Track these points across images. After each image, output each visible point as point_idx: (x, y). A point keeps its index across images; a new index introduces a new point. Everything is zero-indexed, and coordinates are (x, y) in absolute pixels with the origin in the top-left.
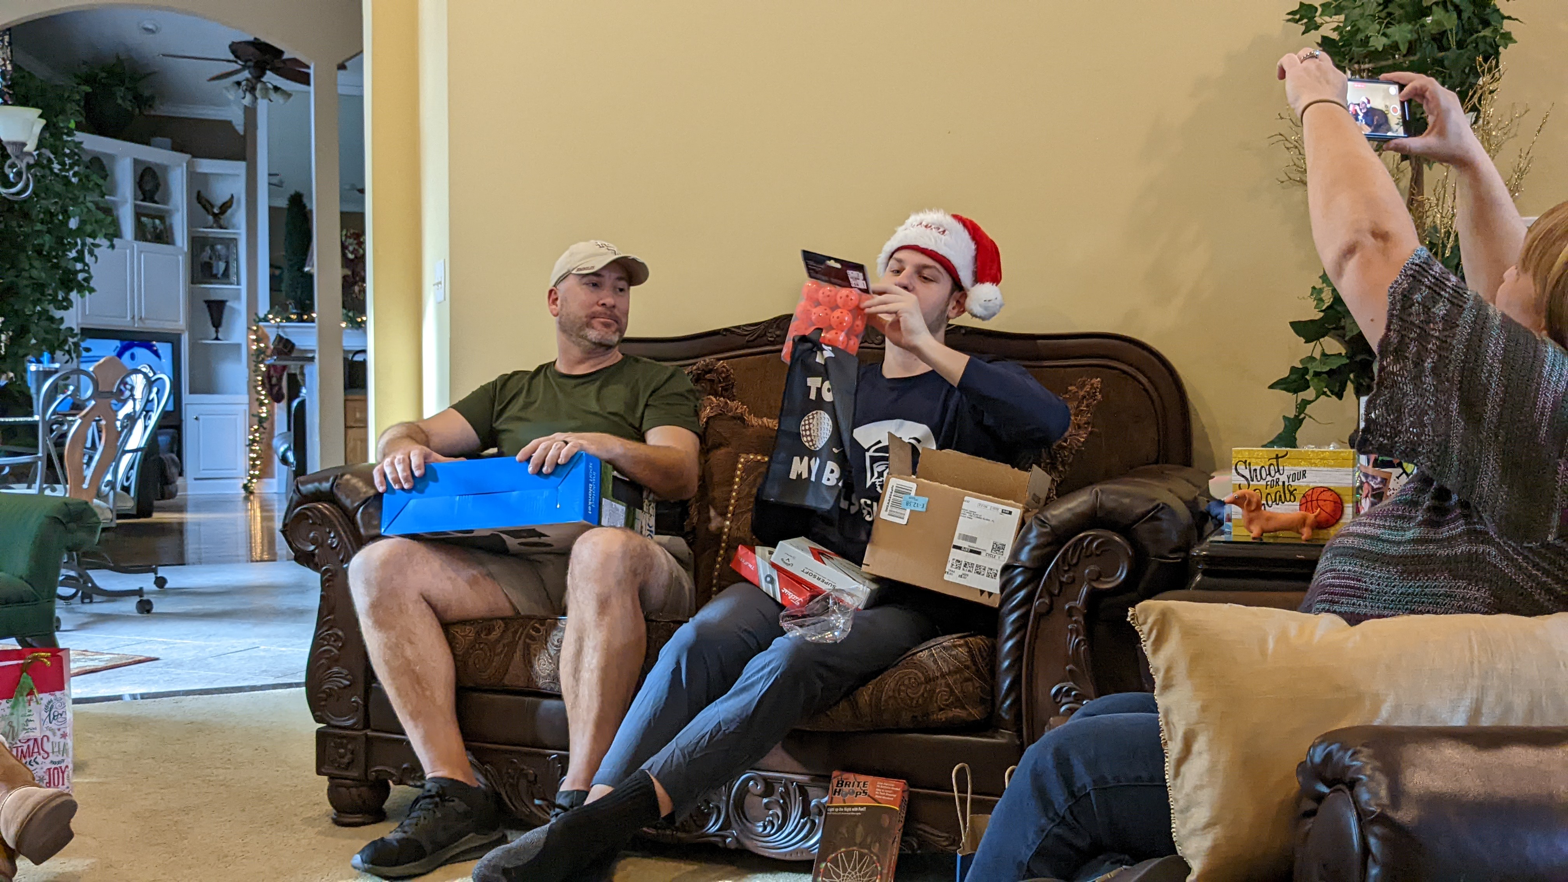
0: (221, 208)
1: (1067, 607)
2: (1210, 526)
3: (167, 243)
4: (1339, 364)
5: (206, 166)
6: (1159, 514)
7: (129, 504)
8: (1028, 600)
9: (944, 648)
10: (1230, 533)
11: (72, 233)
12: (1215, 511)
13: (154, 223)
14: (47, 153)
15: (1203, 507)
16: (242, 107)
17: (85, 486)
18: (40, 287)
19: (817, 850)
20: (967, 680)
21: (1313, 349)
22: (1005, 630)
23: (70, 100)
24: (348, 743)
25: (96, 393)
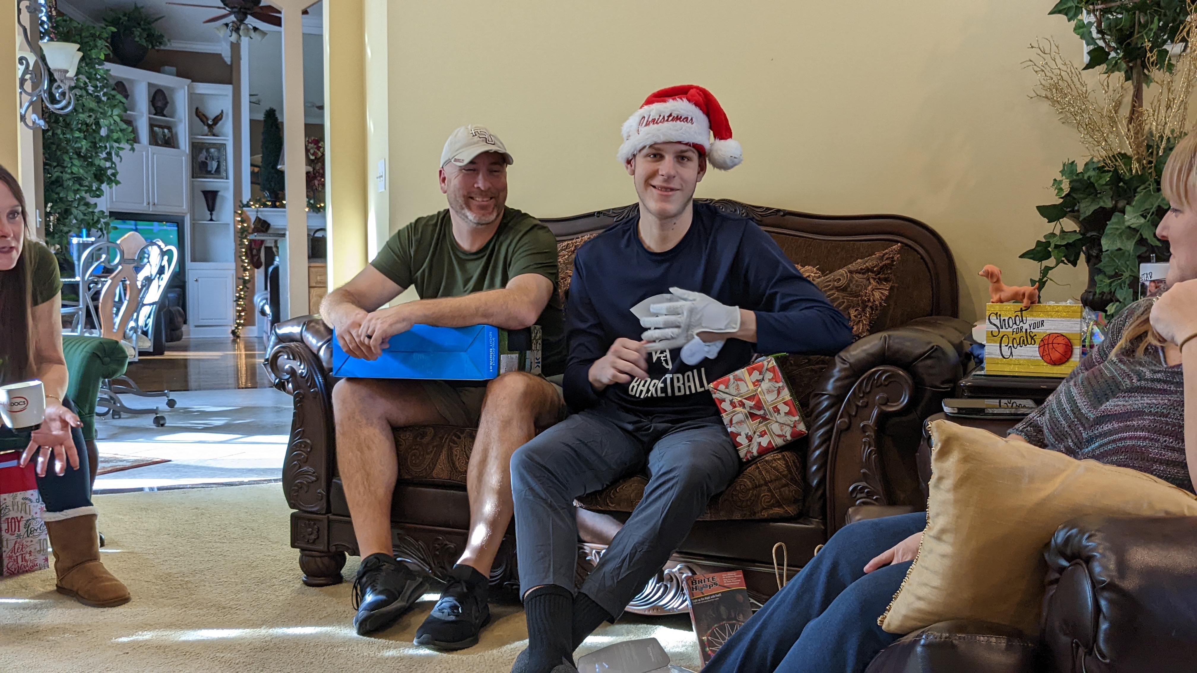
0: (213, 120)
1: (861, 425)
2: (972, 364)
3: (174, 147)
4: (1073, 240)
5: (203, 88)
6: (933, 355)
7: (147, 344)
8: (832, 419)
9: (767, 462)
10: (989, 369)
11: (102, 139)
12: (976, 352)
13: (163, 132)
14: (83, 78)
15: (967, 349)
16: (229, 44)
17: (115, 331)
18: (79, 180)
20: (784, 486)
21: (1054, 228)
22: (814, 443)
23: (101, 39)
24: (315, 524)
25: (123, 261)
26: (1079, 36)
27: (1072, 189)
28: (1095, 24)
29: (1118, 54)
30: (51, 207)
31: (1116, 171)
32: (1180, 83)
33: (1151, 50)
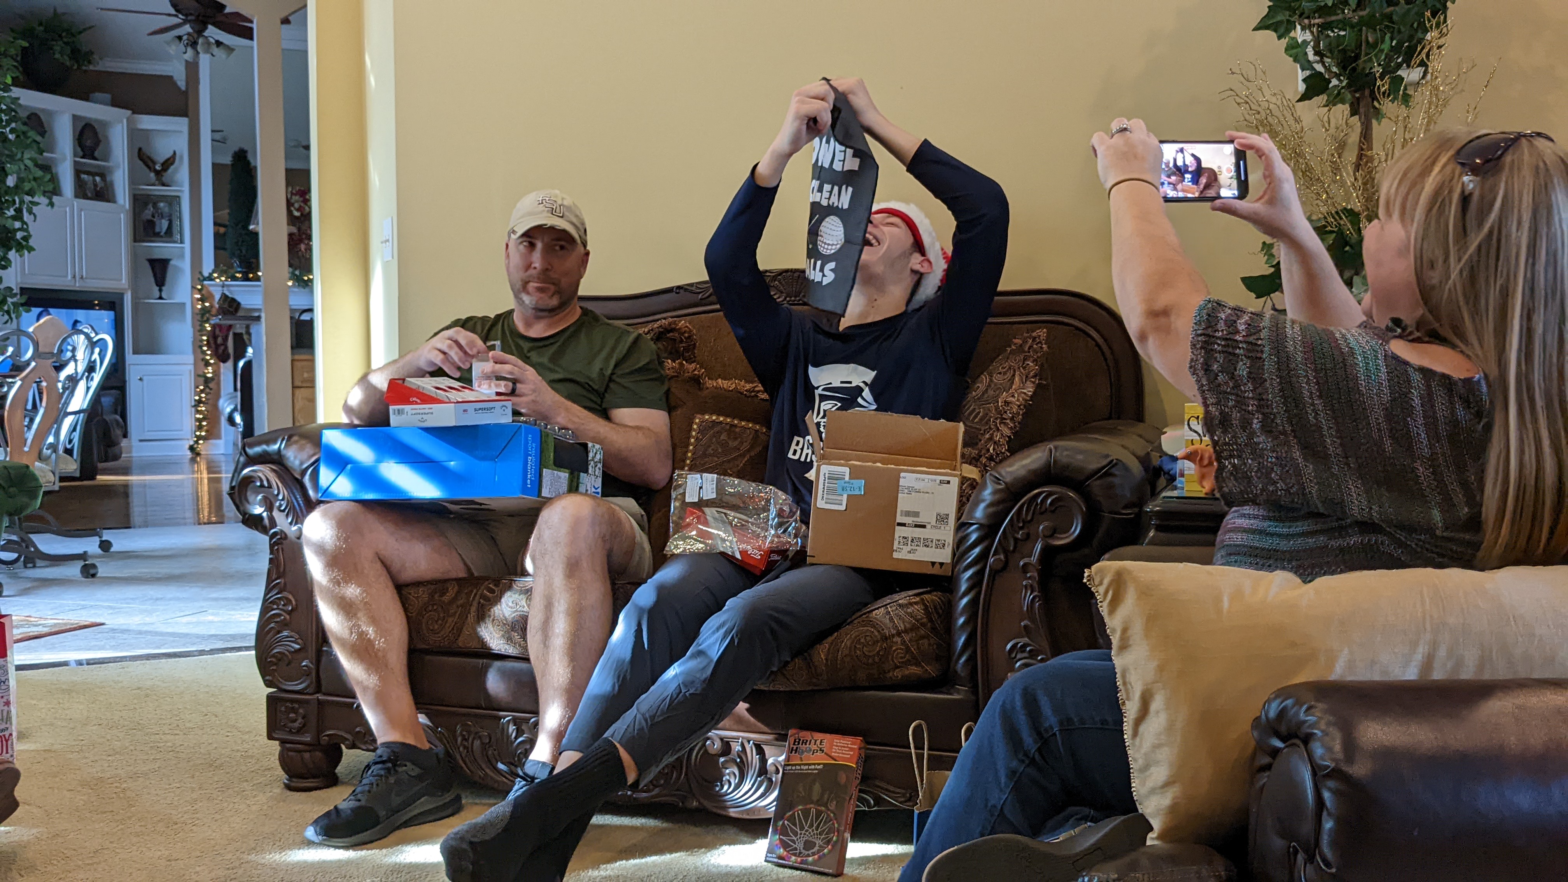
0: (163, 164)
1: (1022, 563)
2: (1162, 481)
3: (109, 201)
5: (148, 122)
6: (1114, 471)
7: (72, 466)
8: (983, 557)
9: (900, 606)
10: (1183, 488)
11: (8, 191)
12: (1167, 466)
13: (94, 181)
15: (1156, 462)
16: (184, 63)
17: (26, 449)
19: (774, 809)
20: (922, 637)
22: (960, 587)
23: (6, 56)
24: (299, 707)
25: (37, 355)
26: (1291, 59)
28: (1312, 43)
29: (1340, 80)
31: (1340, 232)
32: (1419, 119)
33: (1382, 77)
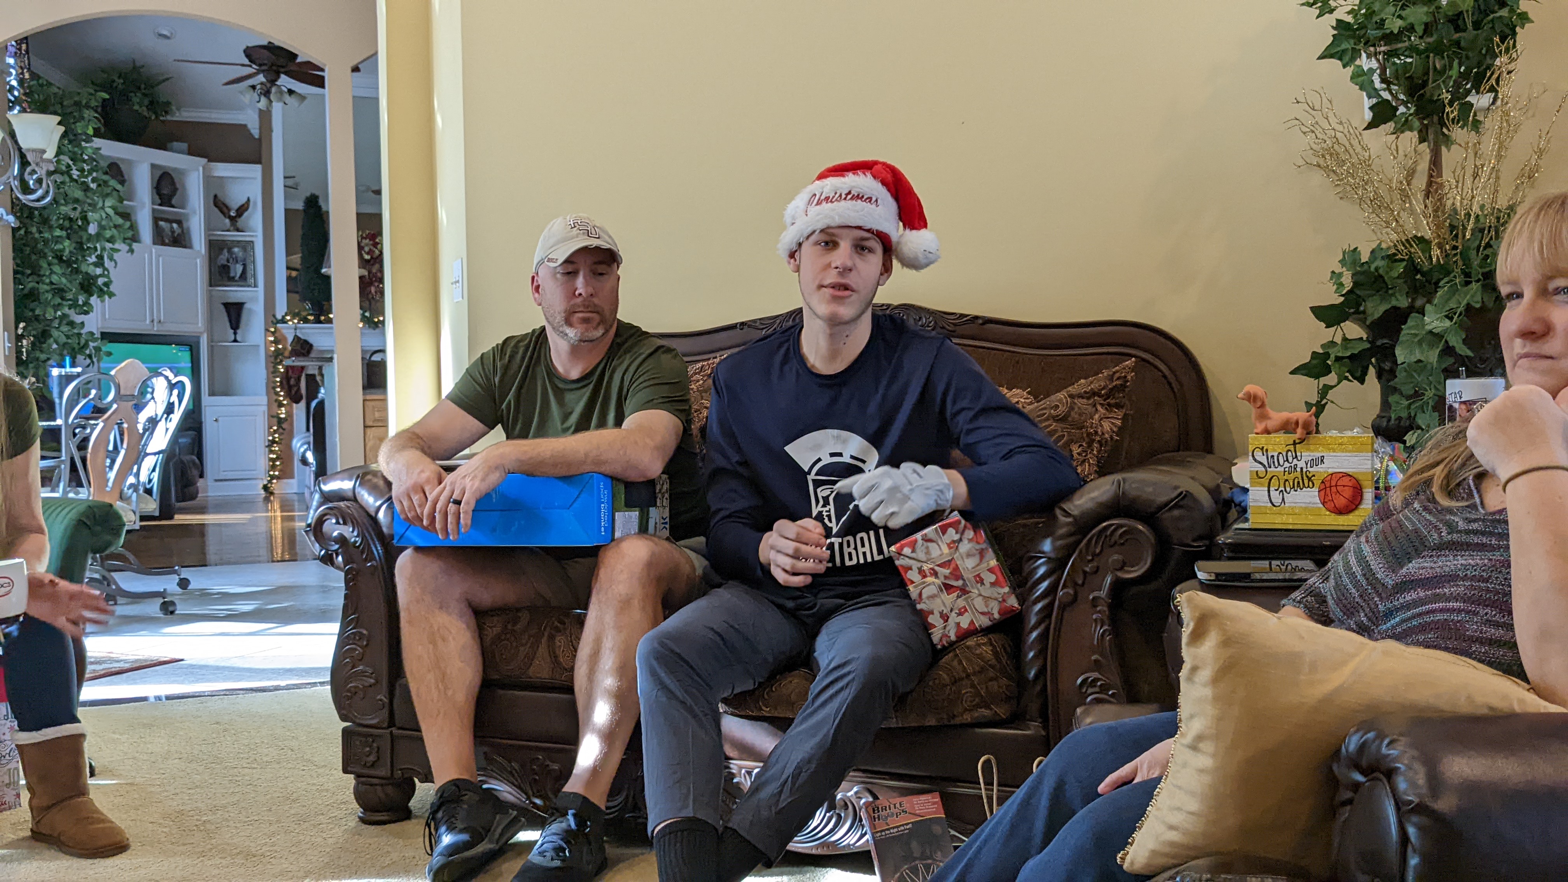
0: (237, 210)
1: (1091, 597)
2: (1233, 513)
3: (185, 247)
4: (1360, 349)
5: (222, 170)
6: (1181, 503)
7: (152, 506)
8: (1051, 591)
10: (1255, 520)
11: (91, 238)
12: (1238, 498)
13: (172, 228)
14: (66, 159)
15: (1226, 494)
16: (257, 112)
17: (108, 489)
18: (60, 292)
20: (992, 679)
21: (1335, 334)
22: (1029, 622)
23: (88, 107)
24: (373, 741)
25: (119, 397)
26: (1358, 87)
27: (1356, 284)
28: (1378, 71)
29: (1408, 108)
30: (24, 328)
31: (1411, 260)
32: (1489, 144)
33: (1451, 104)
